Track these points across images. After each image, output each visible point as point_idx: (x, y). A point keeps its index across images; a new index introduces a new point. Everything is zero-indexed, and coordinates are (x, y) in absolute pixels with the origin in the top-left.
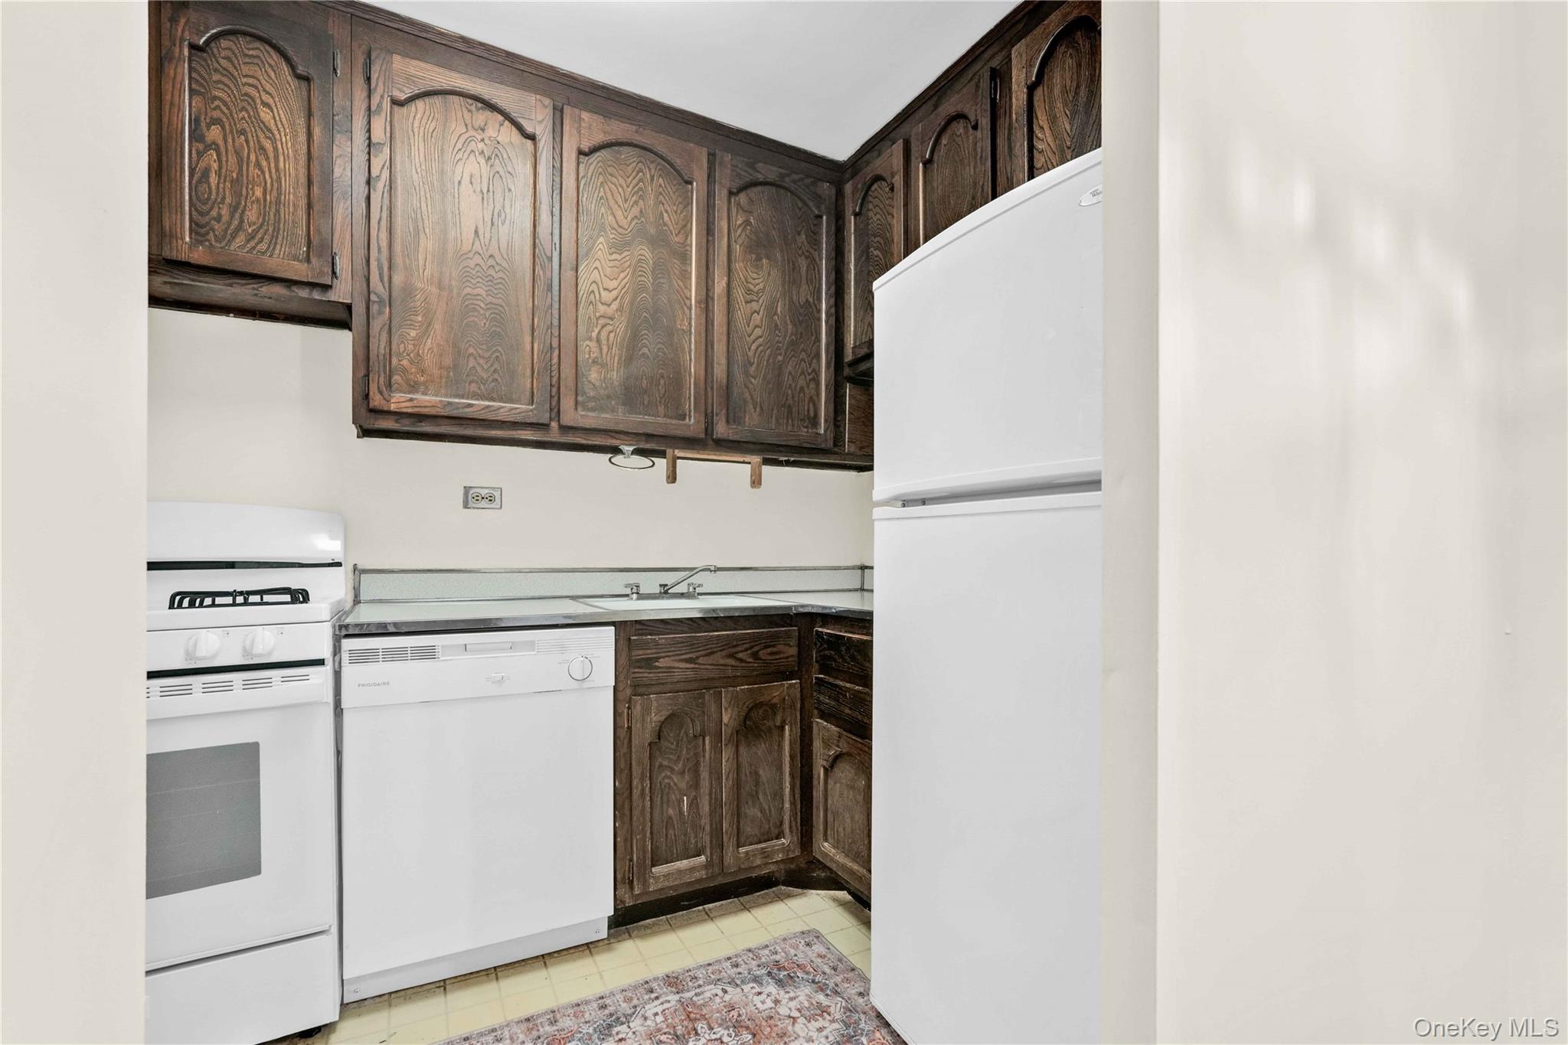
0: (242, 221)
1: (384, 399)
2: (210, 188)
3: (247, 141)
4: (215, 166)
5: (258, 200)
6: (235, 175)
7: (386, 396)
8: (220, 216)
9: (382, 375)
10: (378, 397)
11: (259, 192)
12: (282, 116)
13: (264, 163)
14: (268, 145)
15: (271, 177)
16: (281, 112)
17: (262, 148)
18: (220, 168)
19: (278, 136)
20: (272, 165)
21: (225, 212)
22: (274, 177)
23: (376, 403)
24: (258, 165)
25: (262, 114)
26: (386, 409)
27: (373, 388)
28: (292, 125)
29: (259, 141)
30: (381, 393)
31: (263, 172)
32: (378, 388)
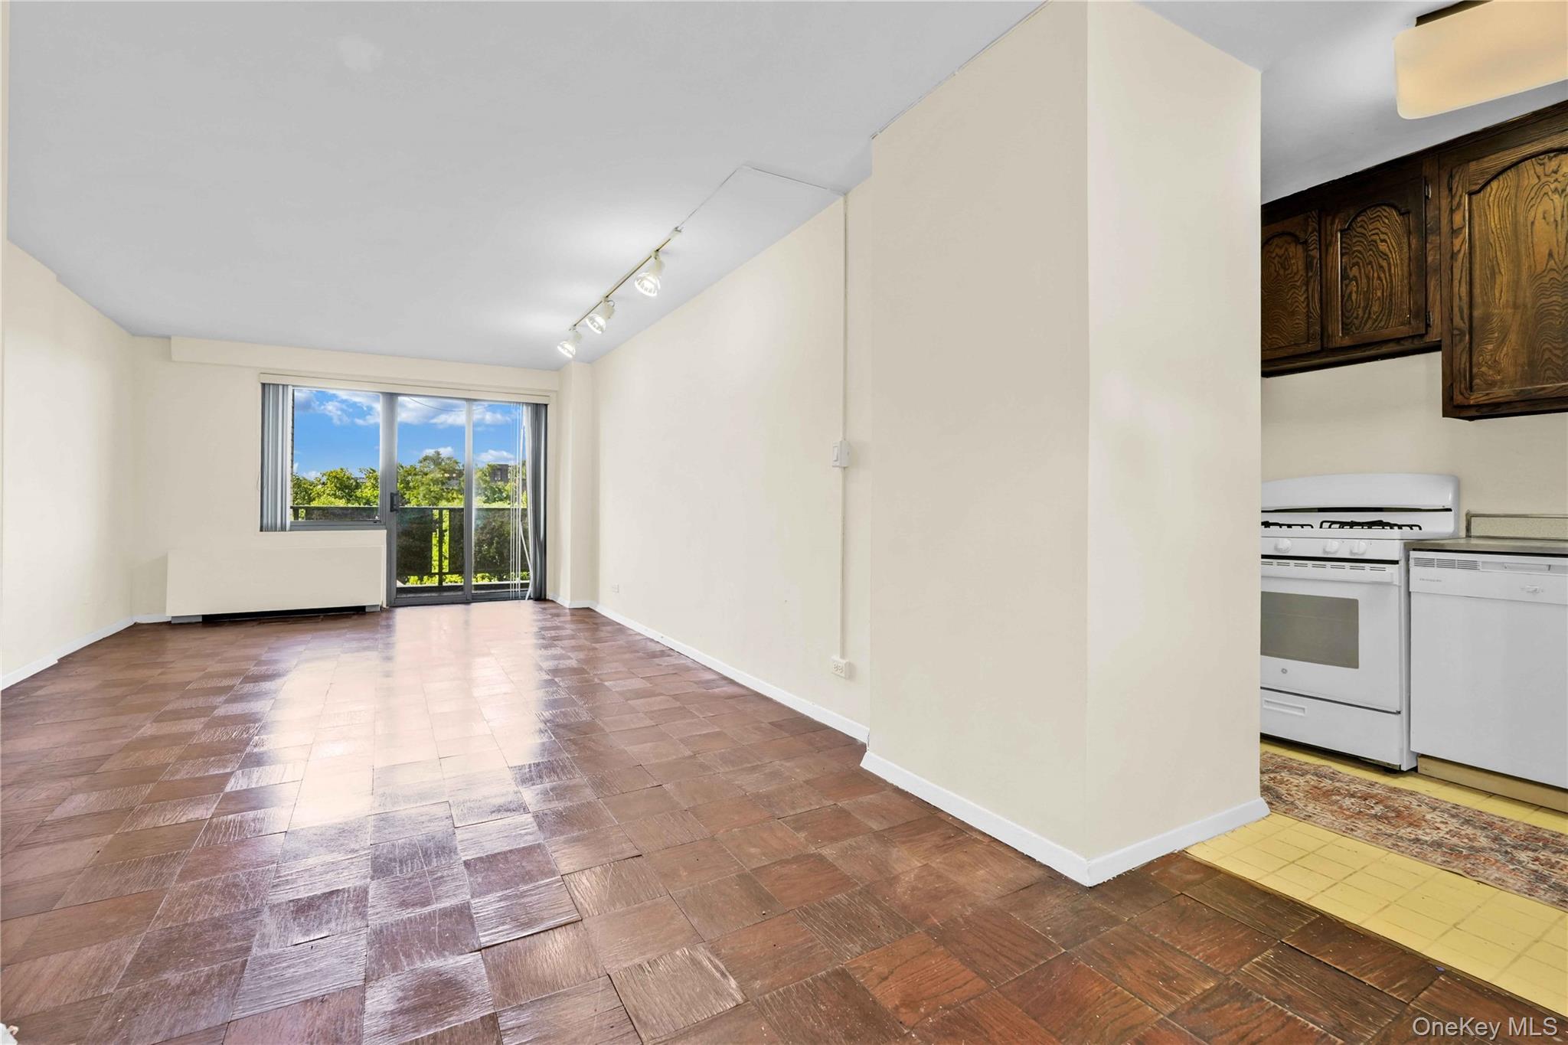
0: (1370, 313)
1: (1465, 398)
2: (1352, 302)
3: (1372, 267)
4: (1355, 289)
5: (1379, 298)
6: (1365, 289)
7: (1467, 395)
8: (1358, 315)
9: (1463, 382)
10: (1460, 397)
11: (1379, 293)
12: (1394, 243)
13: (1382, 275)
14: (1384, 264)
15: (1386, 282)
16: (1392, 241)
17: (1381, 267)
18: (1358, 288)
19: (1390, 256)
20: (1387, 274)
21: (1360, 312)
22: (1388, 280)
23: (1459, 402)
24: (1379, 278)
25: (1380, 247)
26: (1466, 404)
27: (1456, 393)
28: (1399, 244)
29: (1379, 264)
30: (1462, 394)
31: (1382, 281)
32: (1460, 391)
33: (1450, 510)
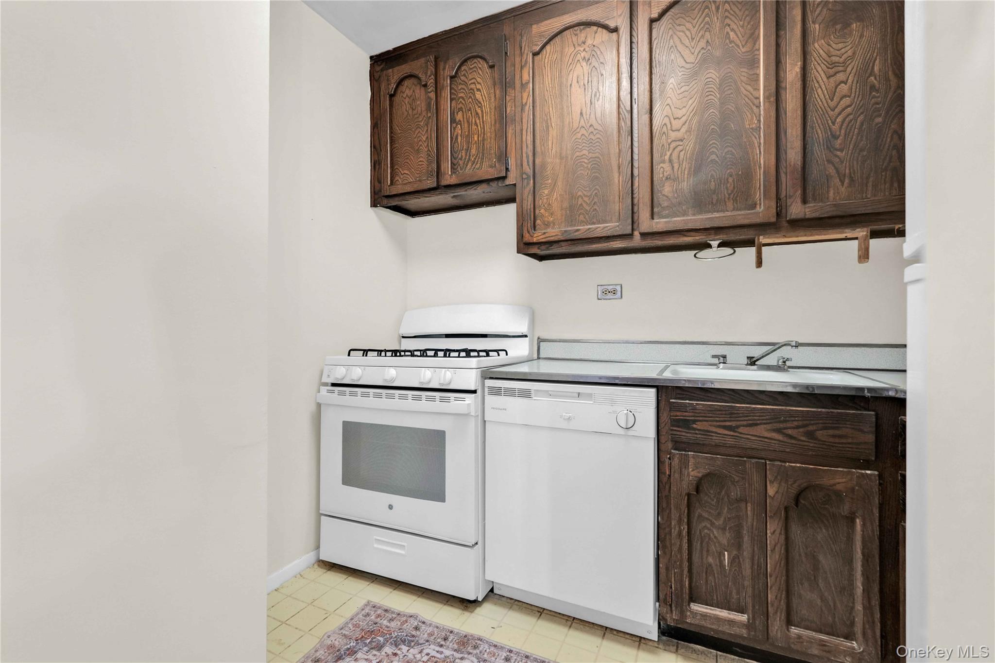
0: (470, 156)
1: (531, 236)
2: (458, 144)
3: (471, 113)
4: (460, 132)
5: (476, 142)
6: (467, 133)
7: (531, 234)
8: (462, 156)
9: (529, 221)
10: (527, 235)
11: (476, 139)
12: (485, 92)
13: (478, 121)
14: (479, 111)
15: (481, 127)
16: (484, 90)
17: (477, 114)
18: (462, 132)
19: (483, 104)
20: (481, 120)
21: (464, 154)
22: (482, 126)
23: (526, 239)
24: (476, 124)
25: (477, 96)
26: (531, 242)
27: (525, 231)
28: (489, 94)
29: (476, 110)
30: (528, 232)
31: (478, 126)
32: (528, 230)
33: (526, 336)
